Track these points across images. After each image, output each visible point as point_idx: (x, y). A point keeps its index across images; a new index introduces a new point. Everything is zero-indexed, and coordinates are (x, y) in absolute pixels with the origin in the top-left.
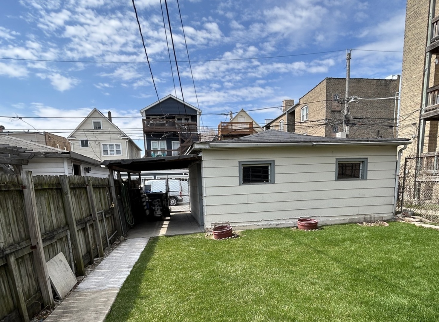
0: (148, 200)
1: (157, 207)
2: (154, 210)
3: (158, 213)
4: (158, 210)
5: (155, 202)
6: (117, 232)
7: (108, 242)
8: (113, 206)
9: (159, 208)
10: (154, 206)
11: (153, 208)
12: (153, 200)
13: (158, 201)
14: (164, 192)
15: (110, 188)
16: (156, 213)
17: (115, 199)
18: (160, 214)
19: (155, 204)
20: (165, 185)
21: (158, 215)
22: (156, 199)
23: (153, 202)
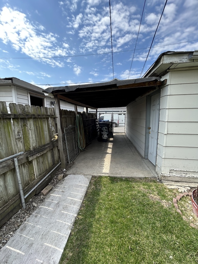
0: (99, 127)
1: (105, 132)
2: (103, 134)
3: (105, 137)
4: (105, 135)
5: (103, 129)
6: (61, 164)
7: (23, 201)
8: (56, 139)
9: (106, 133)
10: (103, 131)
11: (102, 133)
12: (102, 127)
13: (106, 128)
14: (110, 121)
15: (54, 118)
16: (104, 136)
17: (59, 130)
18: (106, 138)
19: (103, 130)
20: (111, 117)
21: (105, 138)
22: (104, 127)
23: (102, 129)
